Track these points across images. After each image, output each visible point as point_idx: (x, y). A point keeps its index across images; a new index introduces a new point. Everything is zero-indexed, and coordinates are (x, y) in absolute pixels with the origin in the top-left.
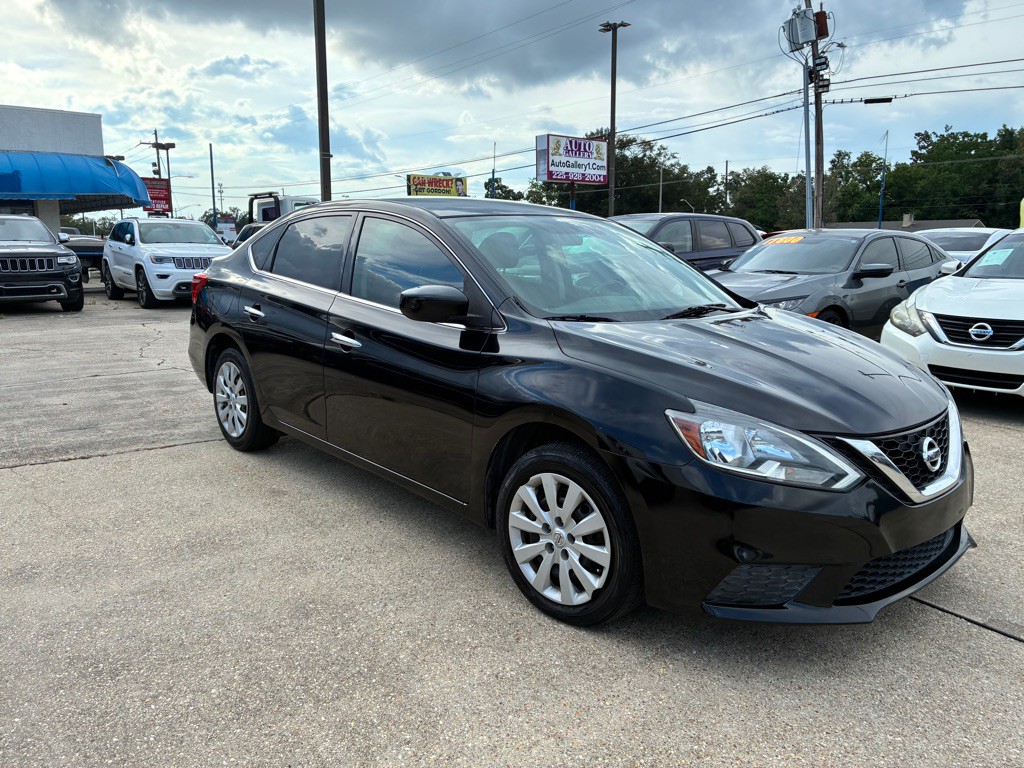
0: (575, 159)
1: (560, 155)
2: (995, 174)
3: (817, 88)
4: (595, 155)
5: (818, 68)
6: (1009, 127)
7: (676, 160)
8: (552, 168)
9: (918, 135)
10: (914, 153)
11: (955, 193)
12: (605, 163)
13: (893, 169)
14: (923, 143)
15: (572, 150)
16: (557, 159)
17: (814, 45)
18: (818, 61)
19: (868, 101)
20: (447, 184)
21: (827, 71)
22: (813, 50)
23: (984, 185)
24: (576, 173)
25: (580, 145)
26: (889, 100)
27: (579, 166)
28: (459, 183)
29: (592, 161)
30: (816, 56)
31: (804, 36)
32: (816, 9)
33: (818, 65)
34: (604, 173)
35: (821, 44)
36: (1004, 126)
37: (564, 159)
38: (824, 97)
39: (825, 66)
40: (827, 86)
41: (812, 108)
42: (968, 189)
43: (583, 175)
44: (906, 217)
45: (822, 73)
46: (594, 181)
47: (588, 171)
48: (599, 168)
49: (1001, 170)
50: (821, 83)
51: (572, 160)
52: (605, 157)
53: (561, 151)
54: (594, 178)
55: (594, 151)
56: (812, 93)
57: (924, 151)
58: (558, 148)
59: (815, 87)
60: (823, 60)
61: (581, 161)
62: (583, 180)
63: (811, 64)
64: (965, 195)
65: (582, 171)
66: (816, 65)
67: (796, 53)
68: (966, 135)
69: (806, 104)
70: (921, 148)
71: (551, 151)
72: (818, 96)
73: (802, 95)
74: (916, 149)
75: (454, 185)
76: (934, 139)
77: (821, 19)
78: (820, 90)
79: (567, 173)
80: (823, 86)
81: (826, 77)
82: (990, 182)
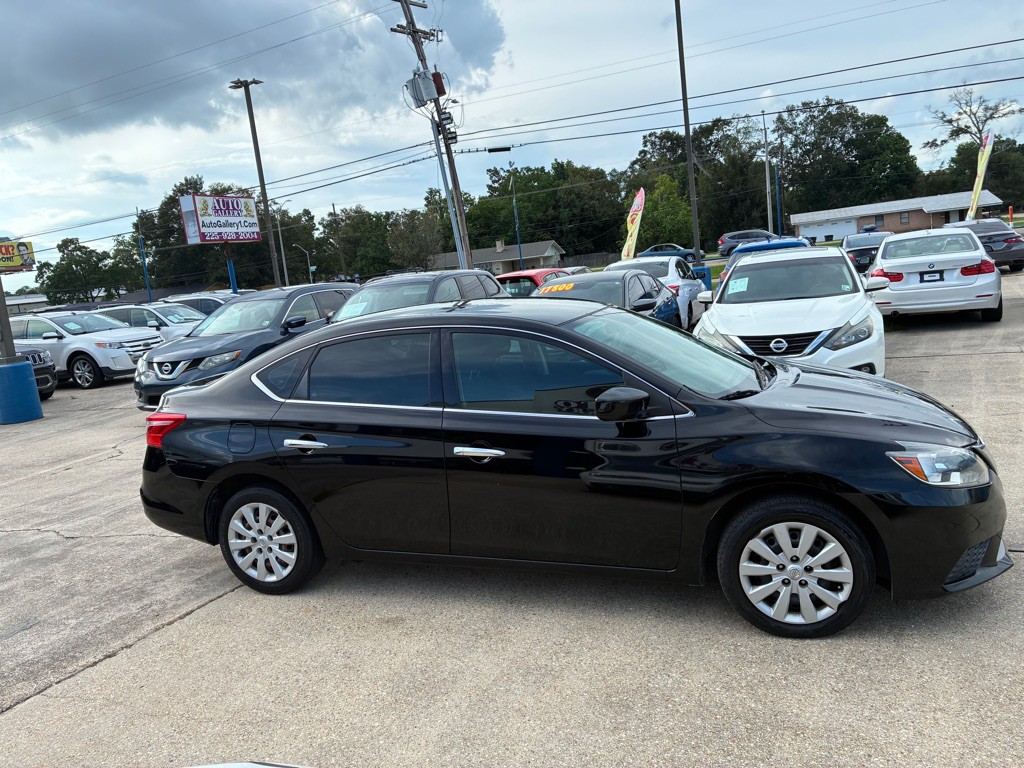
0: (227, 218)
1: (210, 215)
2: (557, 201)
3: (446, 139)
4: (245, 213)
5: (445, 122)
6: (559, 161)
7: (278, 206)
8: (203, 230)
9: (489, 171)
10: (490, 187)
11: (530, 220)
12: (255, 220)
13: (477, 200)
14: (494, 178)
15: (221, 210)
16: (207, 220)
17: (436, 102)
18: (443, 116)
19: (491, 151)
20: (7, 252)
21: (452, 125)
22: (436, 105)
23: (551, 211)
24: (229, 232)
25: (228, 203)
26: (508, 149)
27: (231, 225)
28: (22, 248)
29: (242, 219)
30: (440, 111)
31: (428, 95)
32: (433, 71)
33: (444, 119)
34: (257, 229)
35: (442, 100)
36: (556, 160)
37: (214, 219)
38: (453, 147)
39: (449, 121)
40: (455, 138)
41: (445, 157)
42: (540, 215)
43: (237, 233)
44: (498, 243)
45: (448, 126)
46: (248, 239)
47: (241, 230)
48: (252, 225)
49: (561, 197)
50: (450, 136)
51: (223, 219)
52: (255, 213)
53: (210, 211)
54: (248, 235)
55: (243, 209)
56: (442, 144)
57: (496, 185)
58: (206, 208)
59: (444, 138)
60: (447, 116)
61: (231, 220)
62: (238, 239)
63: (437, 119)
64: (539, 221)
65: (234, 230)
66: (441, 120)
67: (422, 108)
68: (528, 169)
69: (439, 154)
70: (494, 182)
71: (199, 213)
72: (448, 147)
73: (434, 146)
74: (490, 183)
75: (16, 252)
76: (502, 174)
77: (437, 78)
78: (450, 142)
79: (220, 234)
80: (451, 138)
81: (452, 130)
82: (554, 208)
